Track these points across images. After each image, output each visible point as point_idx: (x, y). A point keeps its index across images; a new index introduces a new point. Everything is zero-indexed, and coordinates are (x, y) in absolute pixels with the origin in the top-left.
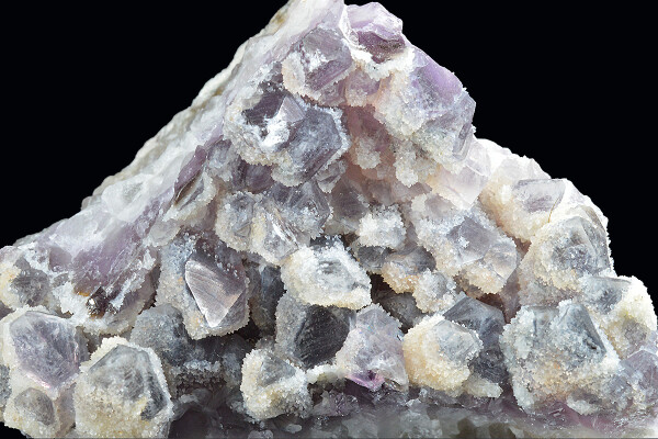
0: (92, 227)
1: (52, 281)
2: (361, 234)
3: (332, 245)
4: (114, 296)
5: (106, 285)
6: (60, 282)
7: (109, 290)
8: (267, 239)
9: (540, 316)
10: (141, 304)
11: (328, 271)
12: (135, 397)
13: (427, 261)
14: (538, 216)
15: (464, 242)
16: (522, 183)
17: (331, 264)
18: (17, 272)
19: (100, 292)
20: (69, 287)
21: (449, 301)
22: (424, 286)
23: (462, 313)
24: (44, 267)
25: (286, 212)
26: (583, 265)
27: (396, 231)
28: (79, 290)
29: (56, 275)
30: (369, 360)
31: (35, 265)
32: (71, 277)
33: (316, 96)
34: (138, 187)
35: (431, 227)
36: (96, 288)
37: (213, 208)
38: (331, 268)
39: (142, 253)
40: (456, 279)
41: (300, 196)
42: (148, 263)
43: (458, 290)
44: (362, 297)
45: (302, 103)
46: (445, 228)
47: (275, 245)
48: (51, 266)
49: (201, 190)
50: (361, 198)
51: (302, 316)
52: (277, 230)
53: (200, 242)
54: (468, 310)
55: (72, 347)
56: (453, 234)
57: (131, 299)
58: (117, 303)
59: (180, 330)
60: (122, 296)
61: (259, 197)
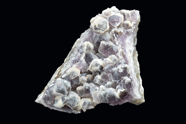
0: (129, 42)
1: (125, 30)
4: (116, 35)
7: (117, 35)
10: (112, 39)
12: (98, 25)
13: (89, 81)
17: (97, 65)
18: (130, 26)
19: (118, 34)
20: (122, 31)
21: (80, 80)
24: (128, 30)
25: (109, 66)
27: (96, 81)
30: (80, 62)
32: (123, 33)
33: (122, 81)
34: (131, 53)
39: (119, 44)
40: (83, 84)
41: (110, 69)
42: (117, 44)
43: (81, 83)
45: (122, 77)
46: (91, 87)
48: (127, 32)
49: (121, 55)
51: (93, 58)
53: (114, 52)
55: (113, 24)
56: (89, 88)
57: (114, 37)
58: (114, 35)
59: (104, 40)
60: (115, 36)
61: (114, 64)
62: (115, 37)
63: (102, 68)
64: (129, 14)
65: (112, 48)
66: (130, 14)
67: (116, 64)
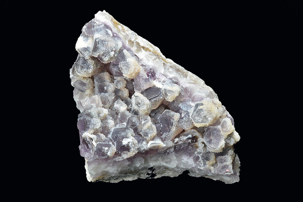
1: (201, 155)
2: (126, 108)
3: (134, 110)
4: (190, 138)
5: (189, 143)
6: (199, 153)
7: (190, 141)
8: (147, 122)
9: (103, 57)
10: (185, 133)
11: (139, 103)
12: (201, 109)
13: (116, 91)
14: (85, 81)
15: (105, 88)
16: (82, 91)
18: (207, 162)
19: (192, 142)
20: (198, 150)
21: (119, 78)
22: (121, 86)
23: (118, 73)
24: (201, 159)
25: (138, 124)
26: (85, 61)
28: (197, 147)
29: (199, 155)
30: (146, 79)
31: (202, 161)
32: (196, 152)
33: (111, 143)
35: (109, 98)
36: (192, 144)
37: (153, 139)
38: (138, 104)
39: (176, 143)
40: (113, 82)
41: (132, 125)
42: (177, 140)
43: (115, 80)
44: (137, 93)
45: (115, 144)
46: (107, 95)
47: (146, 119)
48: (199, 158)
50: (119, 116)
52: (143, 122)
54: (116, 72)
56: (106, 92)
57: (186, 135)
58: (190, 136)
60: (188, 137)
61: (141, 133)
62: (186, 137)
63: (136, 113)
64: (225, 161)
65: (167, 130)
66: (225, 164)
67: (141, 135)
